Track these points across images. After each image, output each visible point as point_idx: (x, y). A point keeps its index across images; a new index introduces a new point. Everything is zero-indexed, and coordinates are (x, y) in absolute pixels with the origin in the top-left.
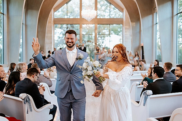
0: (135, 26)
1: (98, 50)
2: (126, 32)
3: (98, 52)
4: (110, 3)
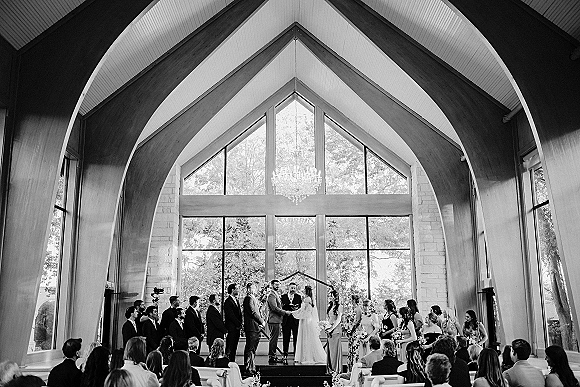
4: (365, 147)
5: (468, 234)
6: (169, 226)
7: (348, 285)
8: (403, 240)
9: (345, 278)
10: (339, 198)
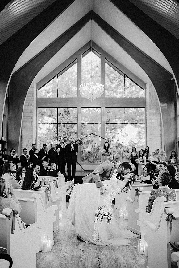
0: (167, 108)
1: (106, 148)
2: (151, 119)
3: (107, 151)
4: (125, 75)
5: (173, 115)
6: (31, 112)
7: (115, 140)
8: (140, 120)
9: (114, 137)
10: (112, 99)
